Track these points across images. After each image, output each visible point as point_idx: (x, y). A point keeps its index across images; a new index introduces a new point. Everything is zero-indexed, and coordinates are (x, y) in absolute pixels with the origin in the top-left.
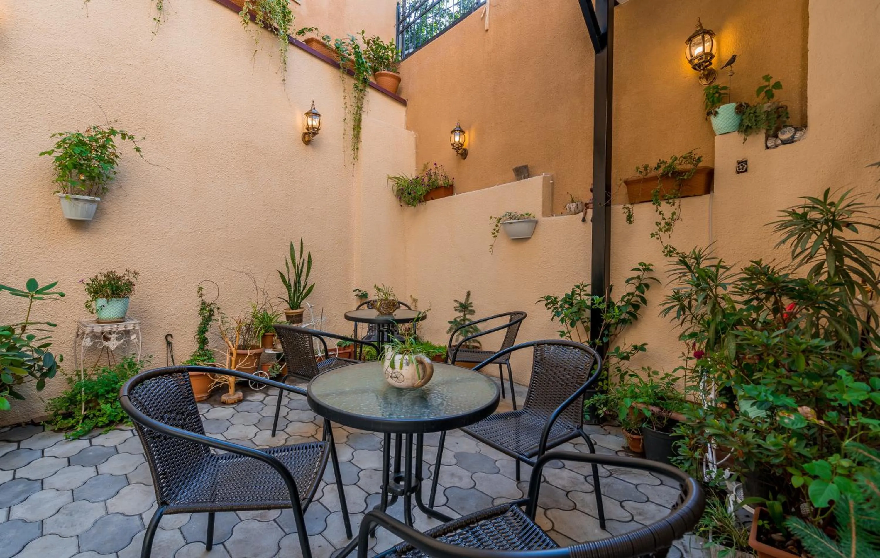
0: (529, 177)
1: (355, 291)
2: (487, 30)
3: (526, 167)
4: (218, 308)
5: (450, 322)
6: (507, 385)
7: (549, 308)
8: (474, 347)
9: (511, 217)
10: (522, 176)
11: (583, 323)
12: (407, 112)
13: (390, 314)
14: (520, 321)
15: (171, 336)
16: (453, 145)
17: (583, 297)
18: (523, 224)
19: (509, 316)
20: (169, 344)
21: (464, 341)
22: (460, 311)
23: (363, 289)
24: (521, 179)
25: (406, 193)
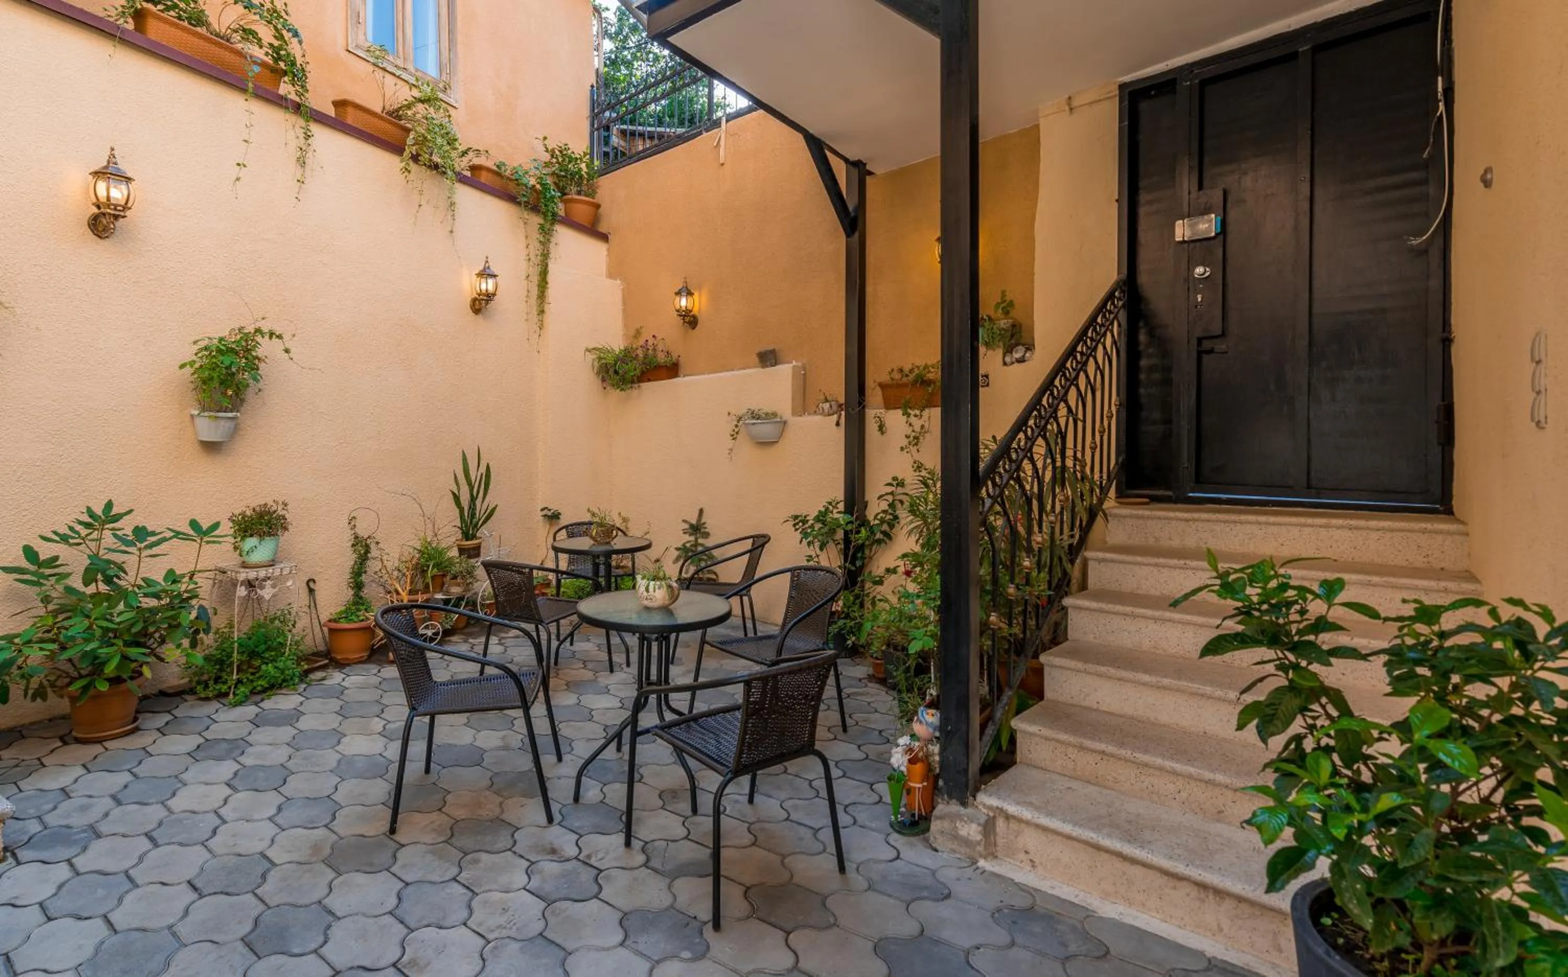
0: (775, 364)
1: (542, 510)
2: (722, 164)
3: (773, 352)
4: (377, 543)
5: (677, 549)
6: (749, 624)
7: (796, 530)
8: (709, 579)
9: (755, 415)
10: (768, 363)
11: (836, 545)
12: (608, 250)
13: (608, 543)
14: (763, 546)
15: (314, 581)
16: (678, 311)
17: (836, 516)
18: (769, 425)
19: (751, 540)
20: (311, 591)
21: (696, 572)
22: (691, 535)
23: (554, 507)
24: (767, 366)
25: (611, 372)
